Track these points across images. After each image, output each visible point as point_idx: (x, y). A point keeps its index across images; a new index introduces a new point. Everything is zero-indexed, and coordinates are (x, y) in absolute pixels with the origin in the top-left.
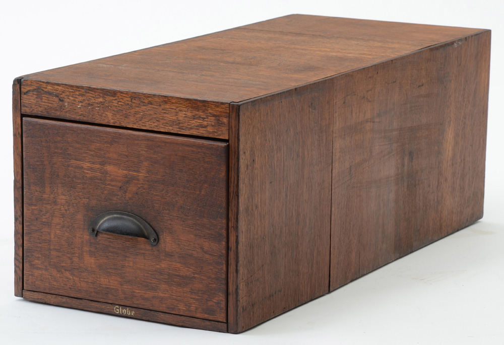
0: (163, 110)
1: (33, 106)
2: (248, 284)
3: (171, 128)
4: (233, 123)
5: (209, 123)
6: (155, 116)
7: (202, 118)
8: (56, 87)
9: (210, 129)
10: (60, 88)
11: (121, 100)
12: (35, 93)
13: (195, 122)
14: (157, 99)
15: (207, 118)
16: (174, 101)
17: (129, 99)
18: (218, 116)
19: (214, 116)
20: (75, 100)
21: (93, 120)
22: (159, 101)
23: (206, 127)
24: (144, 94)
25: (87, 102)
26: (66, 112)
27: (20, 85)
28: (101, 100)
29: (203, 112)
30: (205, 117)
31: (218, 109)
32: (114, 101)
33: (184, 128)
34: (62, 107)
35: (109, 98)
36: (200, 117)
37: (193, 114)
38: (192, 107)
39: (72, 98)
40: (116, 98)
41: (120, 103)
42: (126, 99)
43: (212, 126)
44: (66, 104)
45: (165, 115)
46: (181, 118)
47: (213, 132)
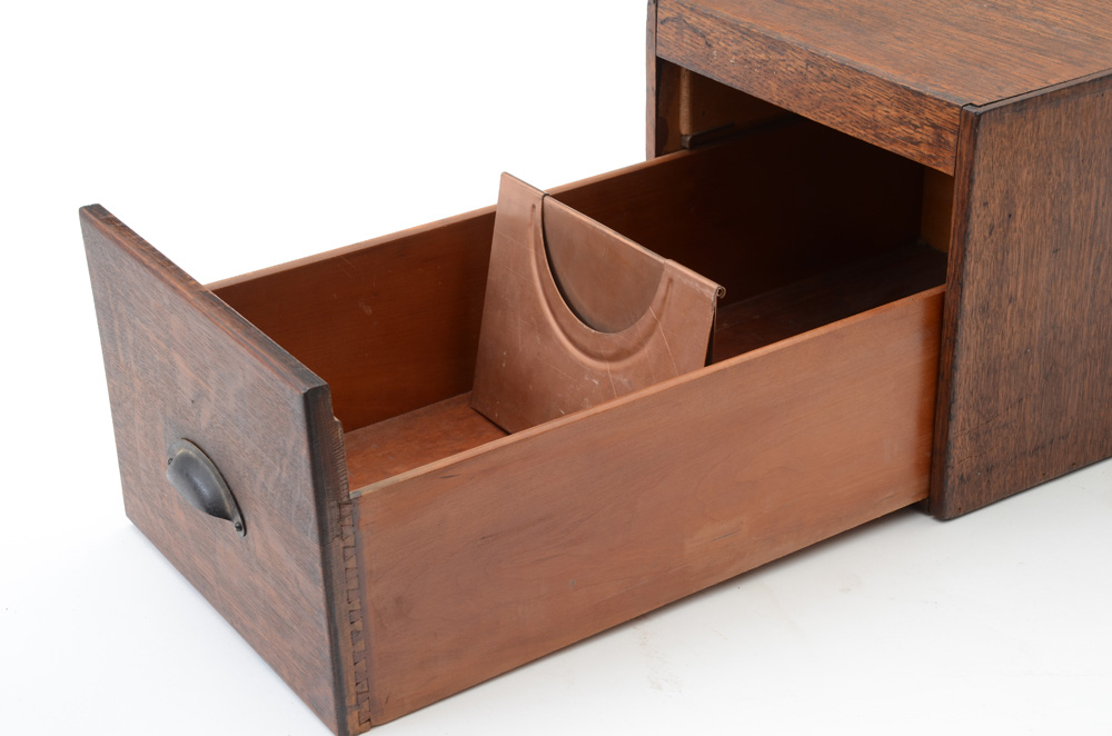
0: (853, 95)
1: (672, 46)
2: (978, 435)
3: (861, 132)
4: (964, 147)
5: (924, 137)
6: (839, 105)
7: (914, 125)
8: (703, 19)
9: (924, 149)
10: (708, 22)
11: (792, 63)
12: (675, 24)
13: (901, 131)
14: (844, 74)
15: (922, 128)
16: (871, 83)
17: (804, 64)
18: (940, 128)
19: (934, 126)
20: (726, 49)
21: (751, 90)
22: (848, 77)
23: (918, 144)
24: (827, 60)
25: (742, 55)
26: (714, 67)
27: (657, 6)
28: (762, 56)
29: (917, 114)
30: (918, 124)
31: (940, 114)
32: (781, 63)
33: (883, 137)
34: (709, 56)
35: (774, 56)
36: (910, 122)
37: (900, 115)
38: (899, 101)
39: (723, 44)
40: (785, 58)
41: (789, 68)
42: (799, 62)
43: (929, 144)
44: (715, 53)
45: (855, 106)
46: (879, 118)
47: (930, 156)
